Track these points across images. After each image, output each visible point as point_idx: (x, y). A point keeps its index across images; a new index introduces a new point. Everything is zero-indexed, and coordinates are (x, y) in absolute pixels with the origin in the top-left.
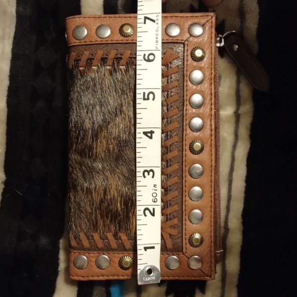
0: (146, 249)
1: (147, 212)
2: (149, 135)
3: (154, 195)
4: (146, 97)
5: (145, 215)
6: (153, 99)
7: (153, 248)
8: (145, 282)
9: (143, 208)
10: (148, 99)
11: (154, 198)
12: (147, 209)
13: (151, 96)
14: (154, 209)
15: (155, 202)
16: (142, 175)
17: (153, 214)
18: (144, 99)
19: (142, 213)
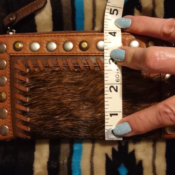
0: (111, 115)
1: (112, 89)
2: (113, 34)
3: (117, 76)
4: (112, 12)
5: (111, 91)
6: (117, 14)
7: (117, 114)
8: (110, 138)
9: (109, 86)
10: (113, 14)
11: (117, 79)
12: (112, 87)
13: (115, 12)
14: (117, 87)
15: (118, 81)
16: (108, 62)
17: (116, 91)
18: (111, 13)
19: (108, 89)
